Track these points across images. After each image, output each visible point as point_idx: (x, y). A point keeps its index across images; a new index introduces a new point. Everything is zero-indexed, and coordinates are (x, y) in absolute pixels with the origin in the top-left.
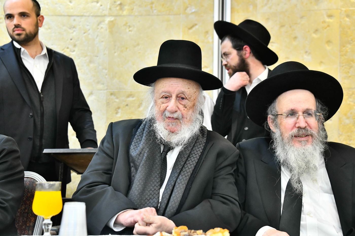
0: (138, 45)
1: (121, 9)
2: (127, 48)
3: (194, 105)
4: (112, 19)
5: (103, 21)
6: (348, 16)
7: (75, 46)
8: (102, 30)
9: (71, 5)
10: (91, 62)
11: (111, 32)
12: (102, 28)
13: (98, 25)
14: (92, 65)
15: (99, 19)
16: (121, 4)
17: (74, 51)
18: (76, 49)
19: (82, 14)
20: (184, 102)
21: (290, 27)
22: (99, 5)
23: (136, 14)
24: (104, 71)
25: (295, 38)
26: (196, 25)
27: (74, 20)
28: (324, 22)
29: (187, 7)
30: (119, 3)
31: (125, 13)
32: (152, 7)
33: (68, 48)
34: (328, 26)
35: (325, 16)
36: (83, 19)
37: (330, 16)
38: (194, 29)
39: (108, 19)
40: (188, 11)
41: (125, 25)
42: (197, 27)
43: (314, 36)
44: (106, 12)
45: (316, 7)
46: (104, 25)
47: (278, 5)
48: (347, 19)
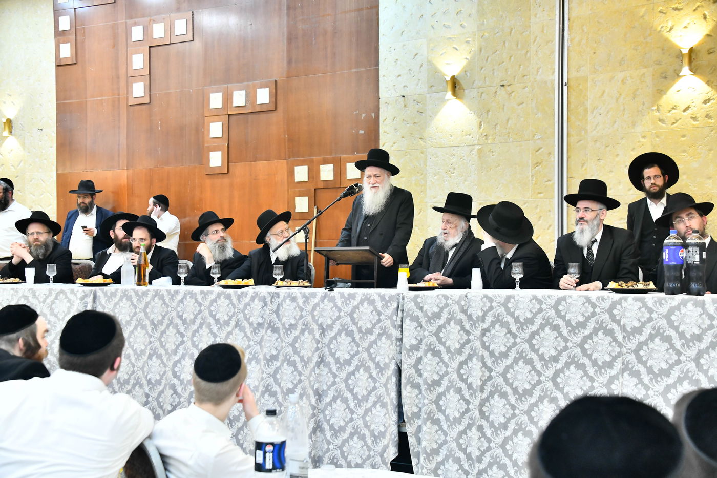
0: (499, 165)
1: (486, 139)
2: (491, 169)
3: (456, 227)
4: (480, 147)
5: (474, 149)
6: (657, 137)
7: (454, 169)
8: (473, 156)
9: (452, 138)
10: (465, 181)
11: (479, 157)
12: (473, 154)
13: (470, 152)
14: (466, 183)
15: (471, 147)
16: (486, 135)
17: (454, 173)
18: (455, 171)
19: (459, 145)
20: (450, 225)
21: (613, 147)
22: (471, 137)
23: (498, 142)
24: (474, 186)
25: (618, 155)
26: (541, 148)
27: (454, 150)
28: (639, 142)
29: (535, 135)
30: (485, 134)
31: (489, 142)
32: (509, 136)
33: (450, 171)
34: (643, 145)
35: (640, 137)
36: (460, 148)
37: (644, 137)
38: (540, 151)
39: (477, 147)
40: (536, 138)
41: (489, 151)
42: (542, 149)
43: (632, 153)
44: (476, 142)
45: (633, 131)
46: (475, 152)
47: (604, 129)
48: (657, 139)
